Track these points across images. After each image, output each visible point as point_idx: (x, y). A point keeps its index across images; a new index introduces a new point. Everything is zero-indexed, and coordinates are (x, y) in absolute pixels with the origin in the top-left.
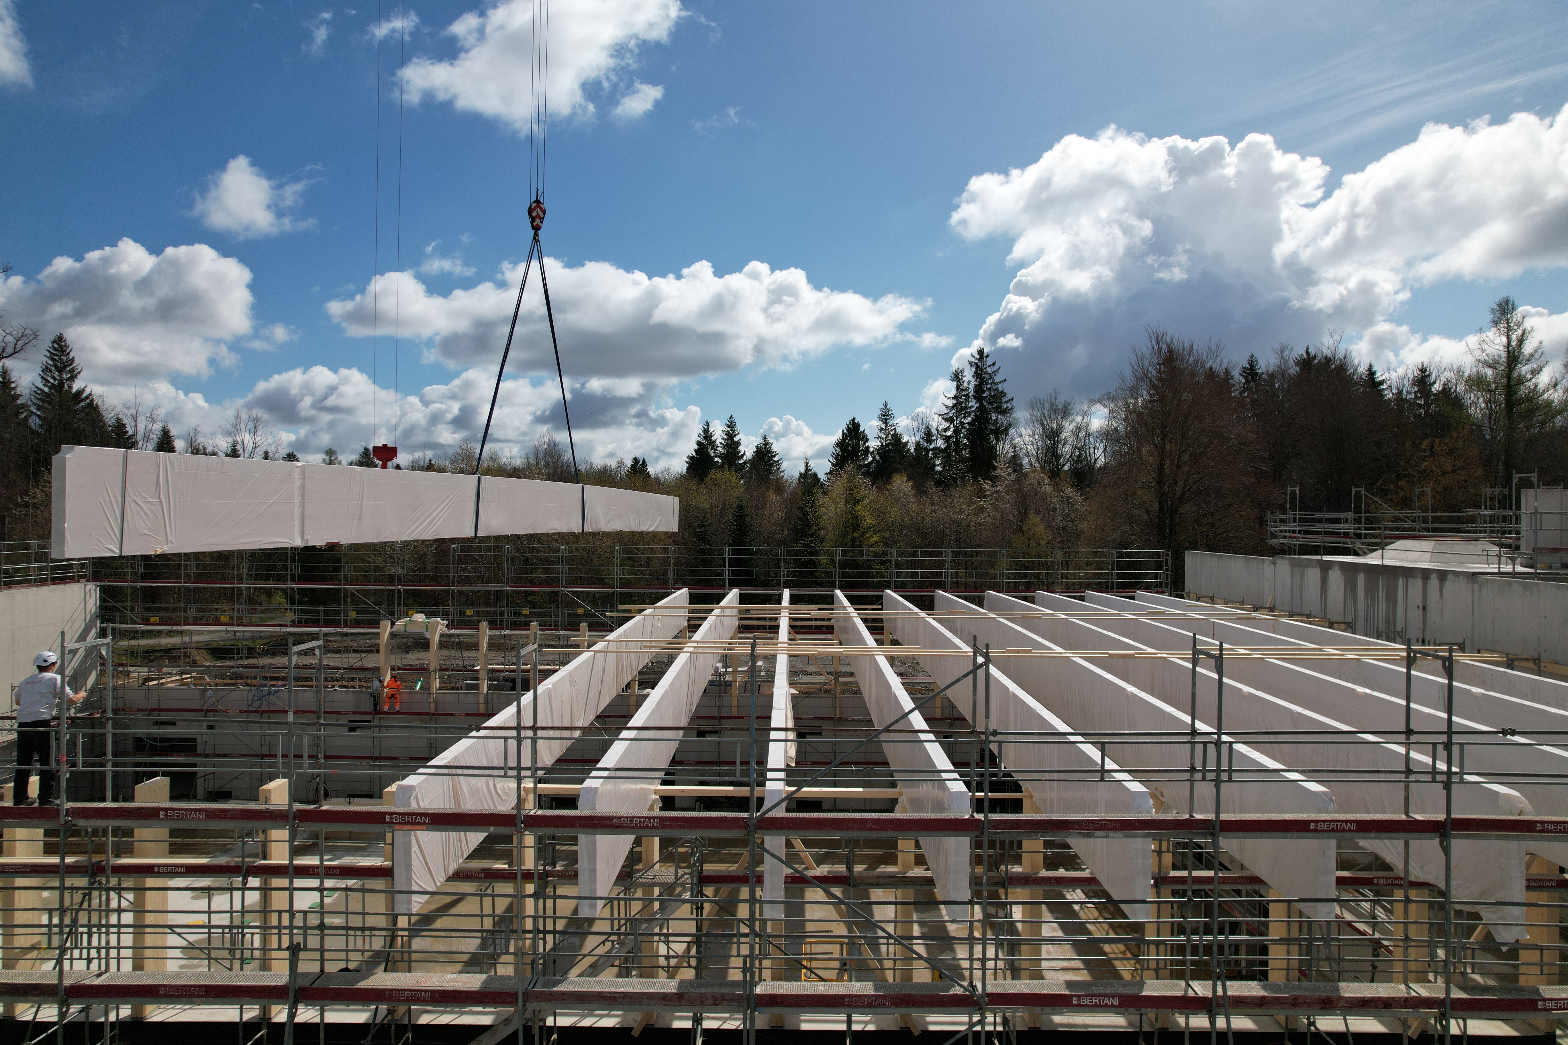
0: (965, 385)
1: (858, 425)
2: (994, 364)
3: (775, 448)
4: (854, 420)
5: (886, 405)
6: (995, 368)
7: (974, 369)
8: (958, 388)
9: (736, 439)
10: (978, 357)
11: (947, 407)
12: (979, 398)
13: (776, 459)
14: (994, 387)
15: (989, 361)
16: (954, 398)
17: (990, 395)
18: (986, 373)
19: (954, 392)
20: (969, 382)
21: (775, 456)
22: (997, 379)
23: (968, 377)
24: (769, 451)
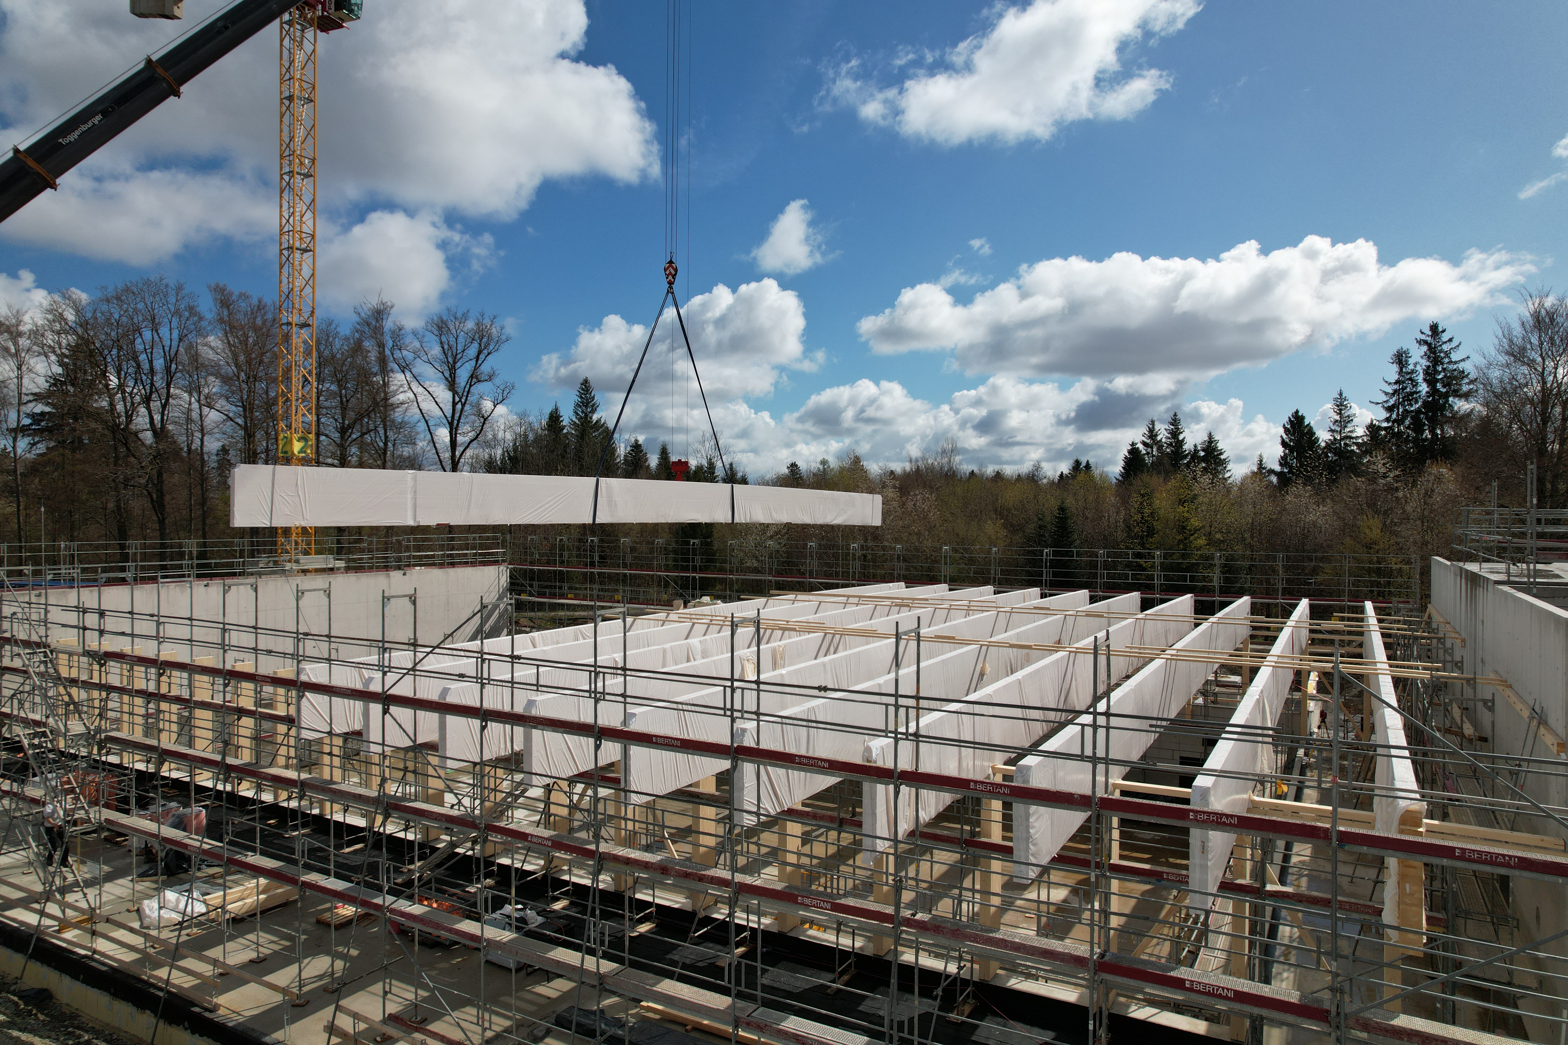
0: (1411, 367)
1: (1303, 418)
2: (1450, 340)
3: (1220, 446)
4: (1297, 412)
5: (1341, 394)
6: (1454, 344)
7: (1425, 348)
8: (1401, 372)
9: (1181, 437)
10: (1430, 333)
11: (1386, 394)
12: (1431, 379)
13: (1222, 457)
14: (1451, 367)
15: (1445, 337)
16: (1396, 383)
17: (1445, 376)
18: (1441, 351)
19: (1394, 376)
20: (1415, 364)
21: (1221, 454)
22: (1454, 357)
23: (1418, 358)
24: (1215, 449)
